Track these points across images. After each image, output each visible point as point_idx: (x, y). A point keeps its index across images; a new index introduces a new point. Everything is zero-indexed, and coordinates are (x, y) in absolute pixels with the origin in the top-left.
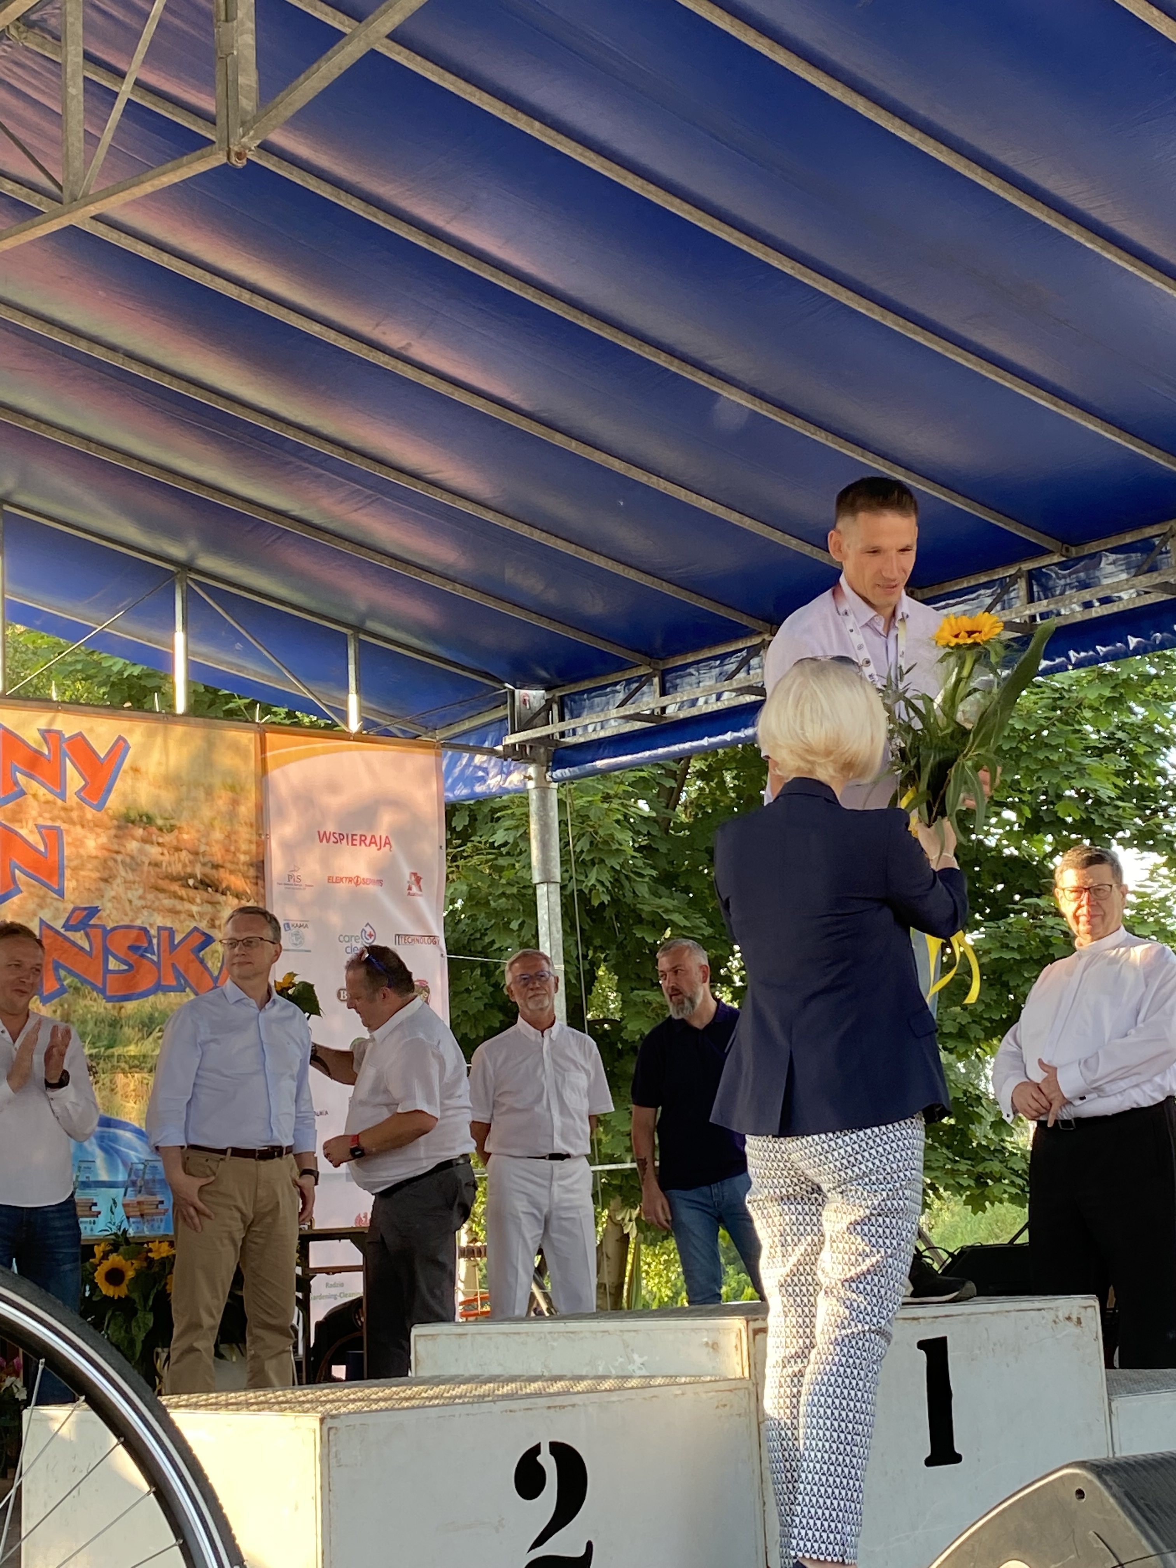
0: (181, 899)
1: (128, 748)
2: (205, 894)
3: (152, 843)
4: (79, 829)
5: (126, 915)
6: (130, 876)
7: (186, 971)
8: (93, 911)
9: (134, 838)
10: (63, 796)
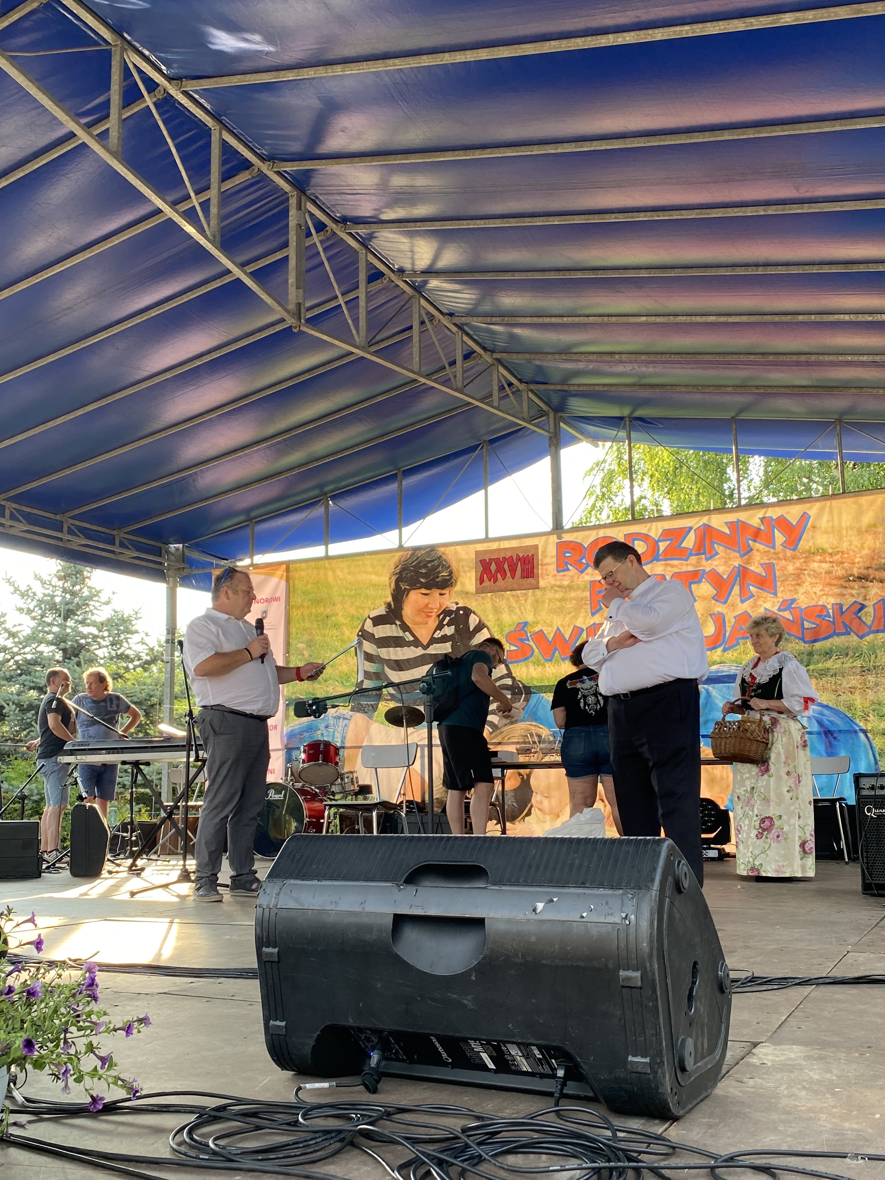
0: (846, 587)
1: (810, 517)
2: (861, 584)
3: (826, 562)
4: (784, 562)
5: (813, 599)
6: (814, 580)
7: (851, 623)
8: (793, 601)
9: (814, 561)
10: (774, 547)
